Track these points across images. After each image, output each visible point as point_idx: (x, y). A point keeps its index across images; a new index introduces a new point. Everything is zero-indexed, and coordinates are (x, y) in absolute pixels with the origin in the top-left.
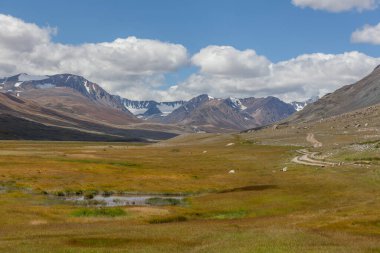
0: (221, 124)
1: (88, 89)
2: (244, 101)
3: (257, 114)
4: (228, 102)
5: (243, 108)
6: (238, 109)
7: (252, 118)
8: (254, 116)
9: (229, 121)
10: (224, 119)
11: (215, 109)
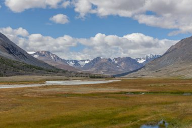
0: (109, 69)
1: (52, 57)
2: (116, 59)
3: (122, 64)
4: (109, 60)
5: (116, 62)
6: (114, 62)
7: (120, 66)
8: (121, 65)
9: (112, 68)
10: (110, 68)
11: (106, 63)
